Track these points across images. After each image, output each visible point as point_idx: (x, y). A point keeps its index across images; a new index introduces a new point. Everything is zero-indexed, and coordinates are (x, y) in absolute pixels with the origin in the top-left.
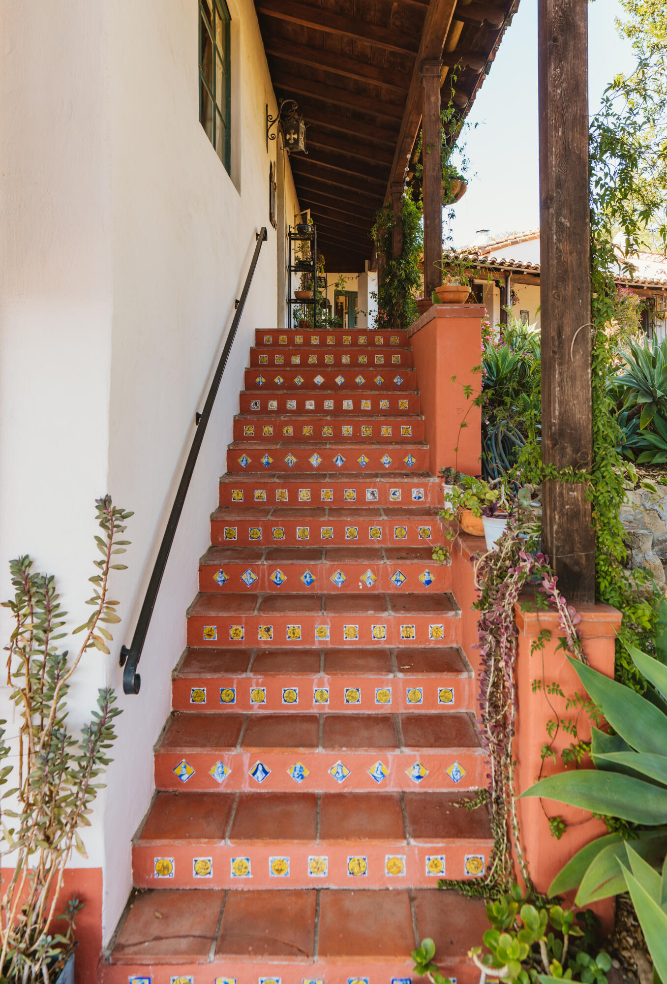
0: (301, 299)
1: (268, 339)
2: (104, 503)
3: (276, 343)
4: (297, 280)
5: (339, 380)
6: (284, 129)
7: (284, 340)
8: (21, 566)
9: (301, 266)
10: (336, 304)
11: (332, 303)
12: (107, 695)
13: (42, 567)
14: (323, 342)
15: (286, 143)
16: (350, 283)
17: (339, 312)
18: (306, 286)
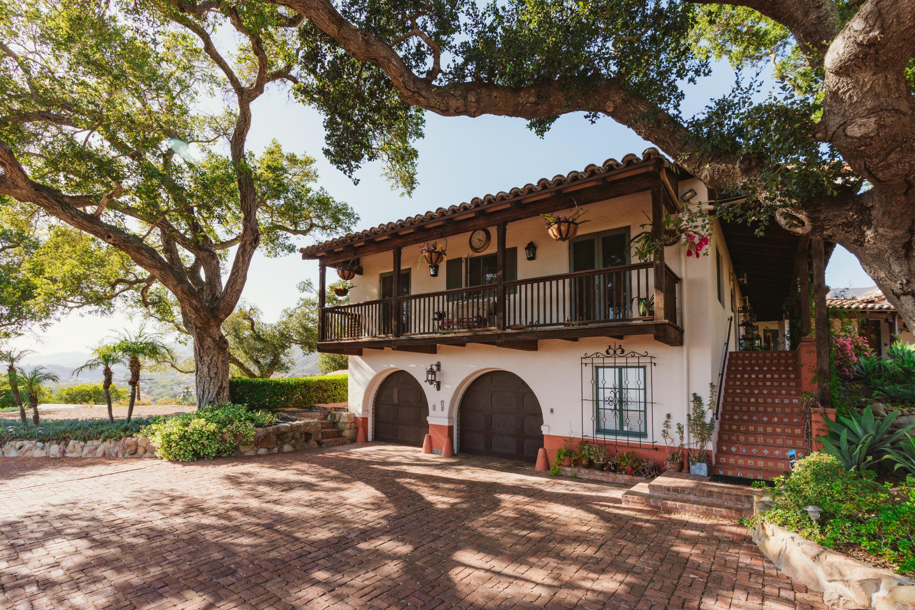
0: (744, 338)
1: (734, 355)
2: (711, 384)
3: (738, 356)
4: (742, 331)
5: (765, 369)
6: (738, 277)
7: (741, 355)
8: (695, 395)
9: (744, 324)
10: (765, 336)
11: (762, 337)
12: (712, 419)
13: (699, 395)
14: (758, 356)
15: (739, 282)
16: (773, 326)
17: (767, 340)
18: (747, 331)
